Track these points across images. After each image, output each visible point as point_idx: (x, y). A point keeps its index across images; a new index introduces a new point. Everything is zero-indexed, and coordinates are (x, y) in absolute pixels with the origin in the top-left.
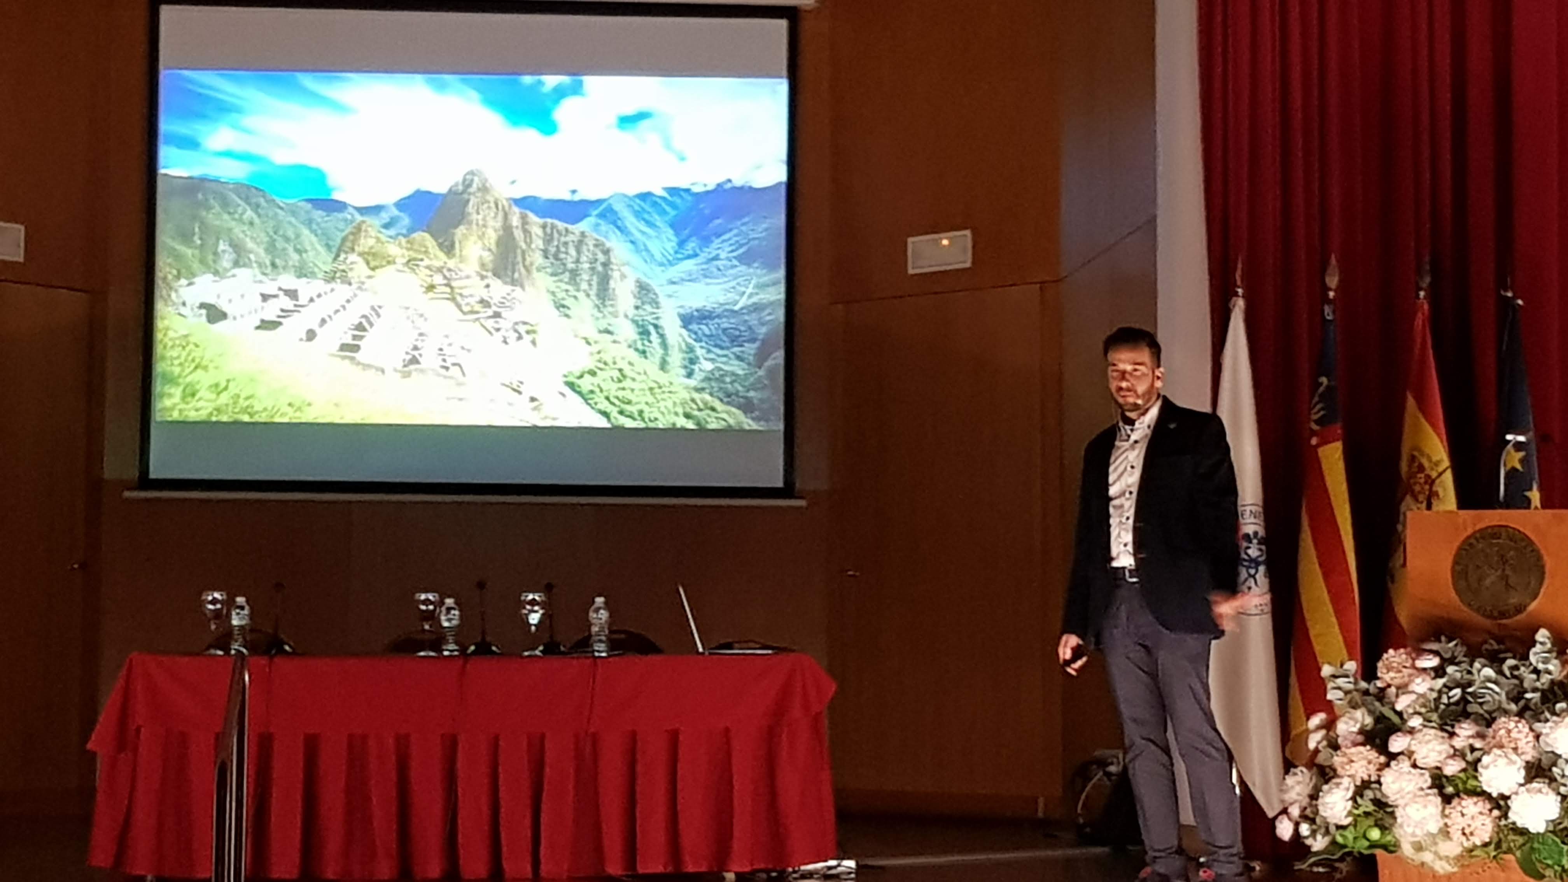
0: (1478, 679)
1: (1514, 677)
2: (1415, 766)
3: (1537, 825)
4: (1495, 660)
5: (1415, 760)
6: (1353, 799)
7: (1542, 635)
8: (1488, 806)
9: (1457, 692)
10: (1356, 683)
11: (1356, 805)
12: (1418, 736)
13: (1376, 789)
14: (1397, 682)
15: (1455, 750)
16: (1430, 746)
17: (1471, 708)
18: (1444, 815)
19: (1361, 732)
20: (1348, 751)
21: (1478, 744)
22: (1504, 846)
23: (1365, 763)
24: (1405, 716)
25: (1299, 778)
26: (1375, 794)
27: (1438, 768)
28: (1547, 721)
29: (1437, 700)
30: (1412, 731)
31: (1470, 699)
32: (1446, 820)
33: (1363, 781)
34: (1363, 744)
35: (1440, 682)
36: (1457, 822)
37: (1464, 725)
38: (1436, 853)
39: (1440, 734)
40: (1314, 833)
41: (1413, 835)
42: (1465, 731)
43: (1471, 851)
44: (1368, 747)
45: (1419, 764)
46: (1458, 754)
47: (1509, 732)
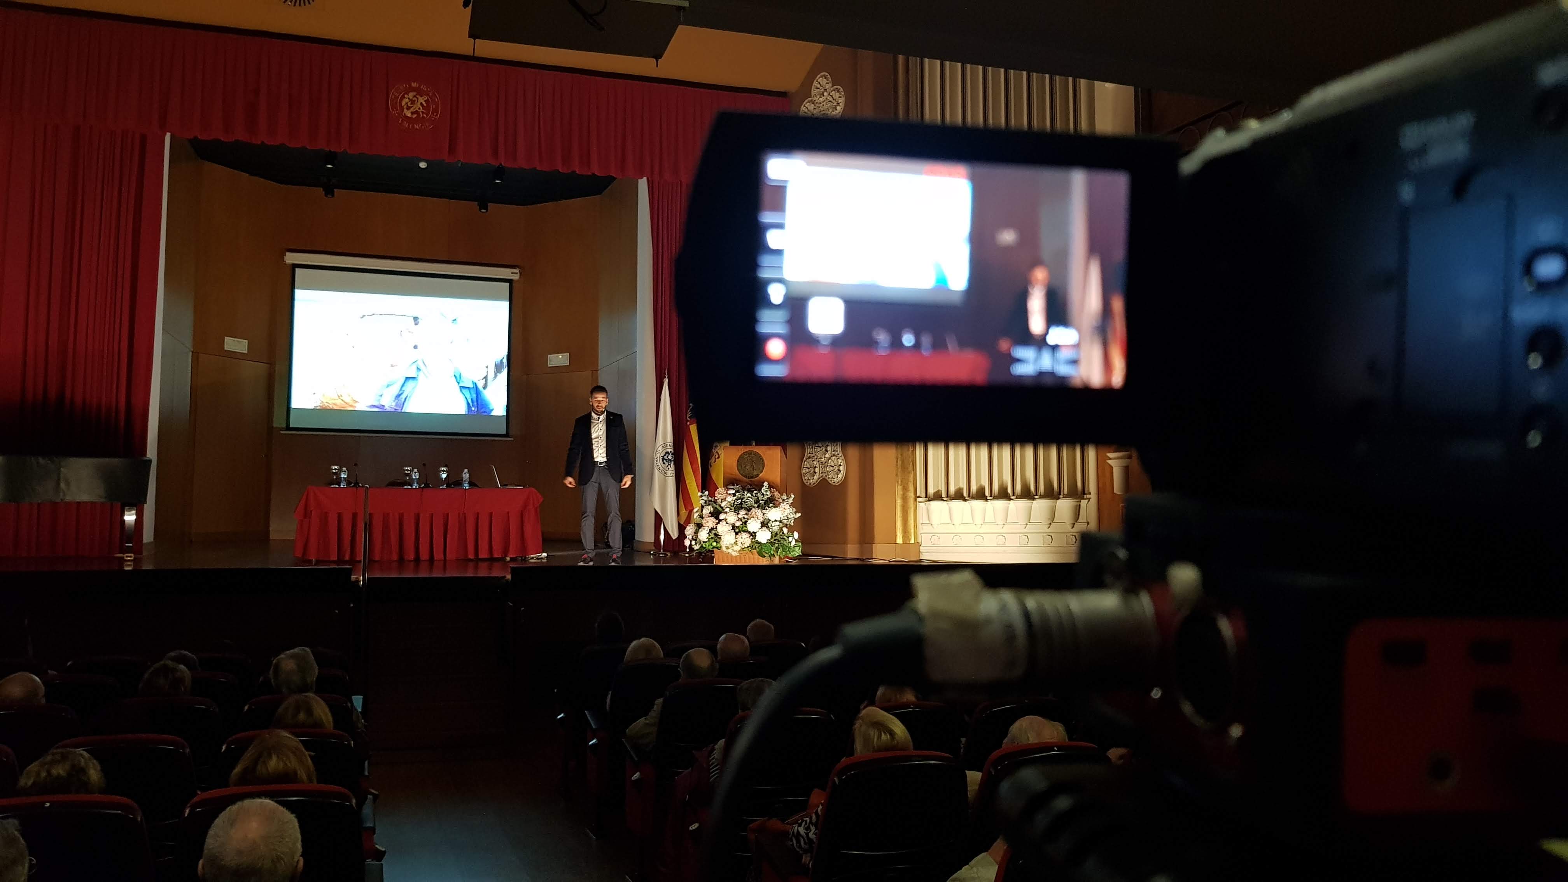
0: (746, 497)
1: (756, 496)
2: (727, 523)
3: (764, 541)
4: (750, 491)
6: (708, 533)
7: (766, 484)
8: (749, 535)
9: (740, 501)
10: (708, 498)
11: (709, 536)
12: (728, 514)
13: (715, 530)
14: (722, 498)
16: (732, 517)
17: (743, 506)
18: (736, 538)
19: (710, 513)
20: (707, 519)
21: (746, 517)
22: (754, 547)
23: (712, 522)
24: (724, 508)
25: (691, 527)
26: (715, 532)
27: (734, 524)
28: (767, 509)
29: (734, 503)
30: (726, 513)
31: (743, 503)
33: (711, 528)
35: (735, 498)
36: (740, 540)
38: (733, 550)
39: (735, 513)
40: (696, 544)
41: (726, 544)
42: (742, 513)
43: (743, 549)
44: (713, 518)
45: (728, 523)
46: (740, 519)
47: (756, 513)
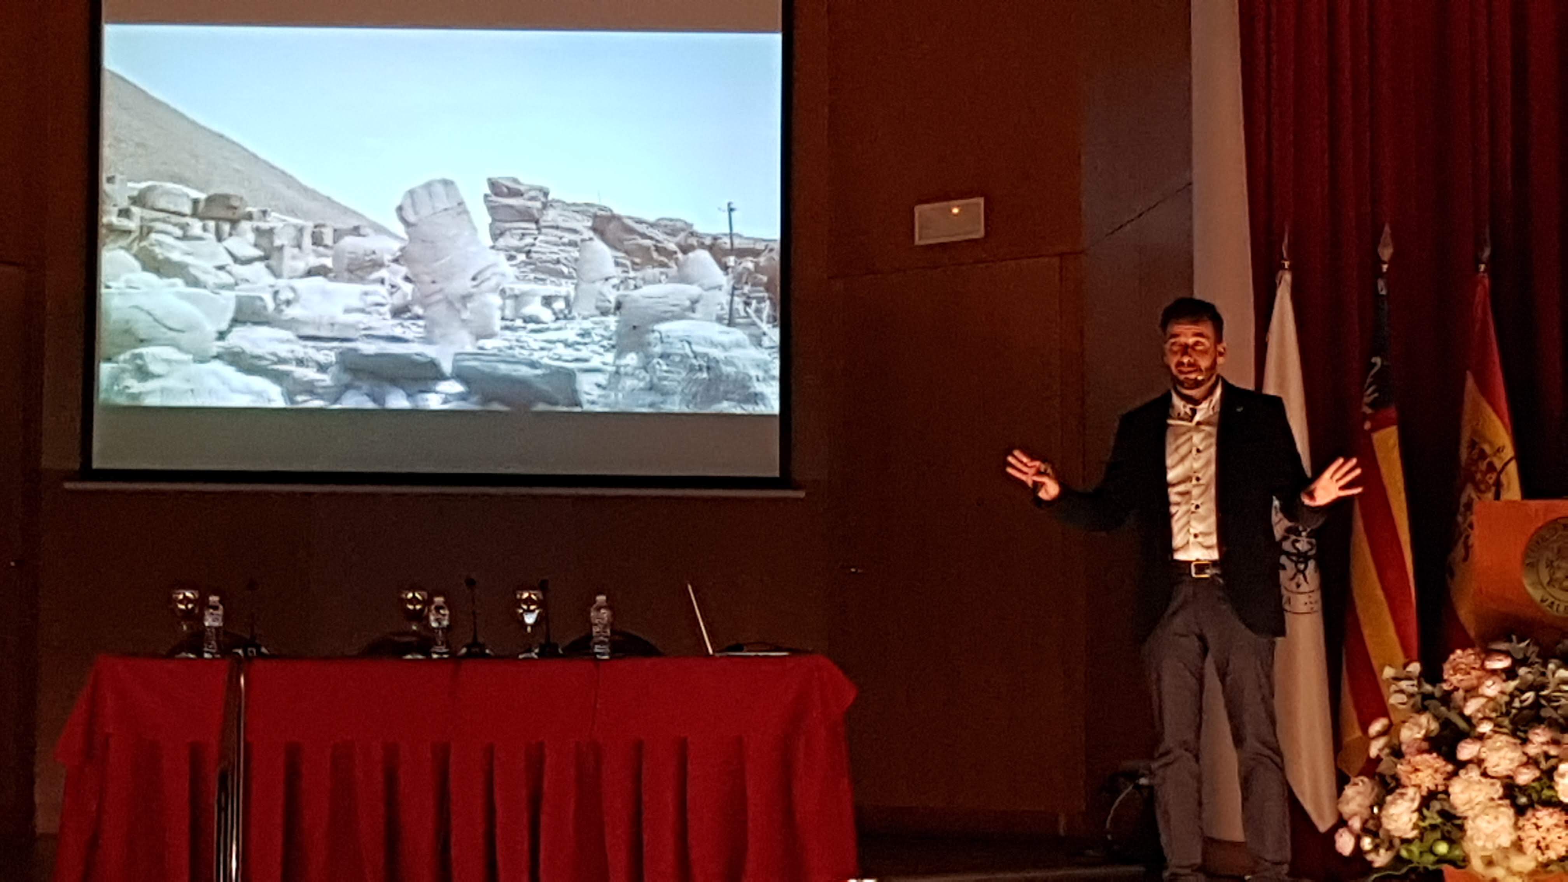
0: (1552, 682)
2: (1484, 774)
5: (1485, 768)
6: (1419, 810)
8: (1564, 818)
9: (1530, 695)
10: (1419, 685)
11: (1423, 818)
12: (1489, 742)
13: (1444, 800)
14: (1465, 684)
15: (1529, 758)
16: (1502, 753)
17: (1544, 713)
18: (1517, 827)
19: (1426, 738)
20: (1412, 759)
21: (1553, 751)
23: (1430, 771)
24: (1474, 721)
25: (1360, 788)
26: (1442, 805)
27: (1510, 777)
29: (1509, 704)
30: (1481, 737)
31: (1543, 702)
32: (1520, 833)
33: (1429, 791)
34: (1429, 752)
35: (1512, 685)
36: (1531, 835)
37: (1538, 731)
38: (1508, 869)
39: (1512, 740)
40: (1376, 848)
41: (1484, 848)
42: (1539, 737)
43: (1547, 865)
44: (1435, 755)
45: (1490, 771)
46: (1531, 762)
